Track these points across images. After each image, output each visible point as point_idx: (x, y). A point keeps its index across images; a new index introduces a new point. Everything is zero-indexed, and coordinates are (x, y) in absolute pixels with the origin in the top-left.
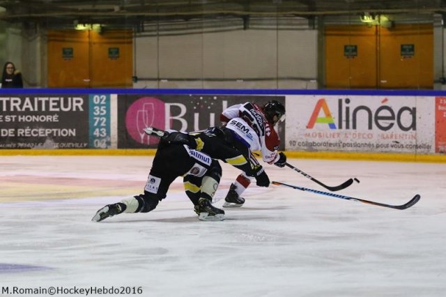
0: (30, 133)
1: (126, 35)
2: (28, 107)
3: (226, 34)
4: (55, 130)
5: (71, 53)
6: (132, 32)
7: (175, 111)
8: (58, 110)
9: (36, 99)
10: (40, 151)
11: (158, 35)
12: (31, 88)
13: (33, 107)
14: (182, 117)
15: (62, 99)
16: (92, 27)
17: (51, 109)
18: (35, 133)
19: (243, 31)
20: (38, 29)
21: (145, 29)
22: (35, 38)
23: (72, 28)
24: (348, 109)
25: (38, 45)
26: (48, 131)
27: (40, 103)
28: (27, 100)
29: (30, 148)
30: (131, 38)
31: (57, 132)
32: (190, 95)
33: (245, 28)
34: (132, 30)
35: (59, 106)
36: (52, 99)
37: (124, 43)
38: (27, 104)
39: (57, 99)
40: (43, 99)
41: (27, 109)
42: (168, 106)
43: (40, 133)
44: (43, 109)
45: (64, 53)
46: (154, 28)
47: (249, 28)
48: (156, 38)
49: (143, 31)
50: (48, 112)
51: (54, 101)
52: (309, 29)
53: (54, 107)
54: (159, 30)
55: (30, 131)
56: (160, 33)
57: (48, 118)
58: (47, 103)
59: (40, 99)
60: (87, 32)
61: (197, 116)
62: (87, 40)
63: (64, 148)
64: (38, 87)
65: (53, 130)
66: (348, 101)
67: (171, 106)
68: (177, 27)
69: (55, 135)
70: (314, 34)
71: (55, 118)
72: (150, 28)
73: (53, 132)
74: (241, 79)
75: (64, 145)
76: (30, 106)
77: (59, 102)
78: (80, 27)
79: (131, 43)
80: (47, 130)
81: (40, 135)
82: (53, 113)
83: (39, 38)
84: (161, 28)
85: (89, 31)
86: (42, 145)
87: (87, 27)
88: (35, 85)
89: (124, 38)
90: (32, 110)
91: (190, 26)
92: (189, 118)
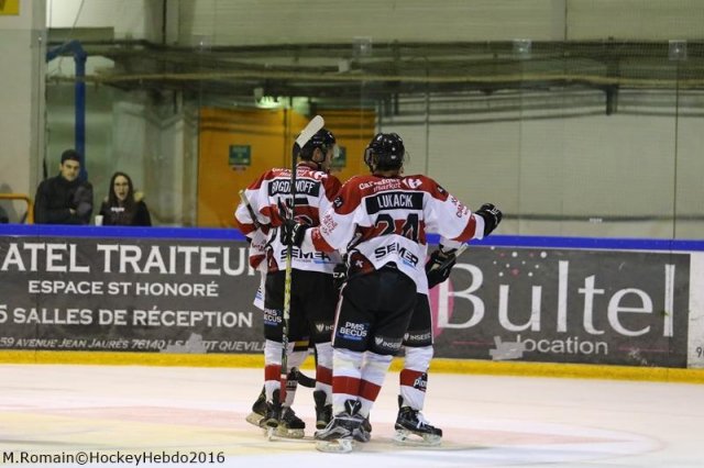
0: (159, 320)
1: (363, 121)
2: (155, 264)
3: (567, 122)
4: (210, 314)
5: (247, 155)
6: (374, 116)
7: (461, 281)
8: (217, 272)
9: (173, 249)
10: (178, 357)
11: (428, 123)
12: (163, 226)
13: (167, 266)
14: (473, 293)
15: (227, 251)
16: (291, 104)
17: (204, 271)
18: (169, 318)
19: (605, 117)
20: (180, 105)
21: (402, 108)
22: (173, 124)
23: (251, 104)
25: (179, 138)
26: (196, 316)
27: (180, 257)
28: (155, 251)
29: (157, 350)
30: (372, 126)
31: (214, 318)
32: (493, 248)
33: (609, 112)
34: (374, 110)
35: (219, 264)
36: (205, 250)
37: (356, 137)
38: (155, 260)
39: (217, 250)
40: (188, 251)
41: (155, 270)
43: (179, 319)
44: (188, 270)
45: (233, 155)
46: (419, 108)
47: (616, 112)
48: (423, 128)
49: (397, 113)
50: (196, 277)
51: (209, 255)
53: (209, 266)
54: (429, 112)
55: (159, 316)
56: (433, 118)
57: (197, 289)
58: (196, 258)
59: (181, 249)
60: (282, 115)
61: (504, 290)
62: (281, 129)
63: (228, 351)
64: (177, 226)
65: (206, 313)
68: (468, 106)
69: (210, 324)
71: (211, 290)
72: (410, 108)
73: (206, 317)
74: (596, 217)
75: (228, 345)
76: (160, 264)
77: (220, 257)
78: (268, 103)
80: (193, 313)
81: (180, 324)
82: (206, 280)
83: (181, 124)
84: (434, 107)
85: (285, 111)
86: (183, 344)
87: (282, 102)
88: (170, 220)
89: (356, 127)
90: (163, 271)
91: (493, 105)
92: (488, 294)
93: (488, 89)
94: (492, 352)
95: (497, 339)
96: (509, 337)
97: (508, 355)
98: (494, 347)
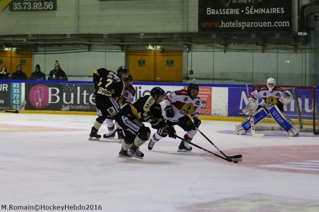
3: (79, 53)
5: (2, 62)
6: (32, 52)
7: (54, 92)
14: (57, 95)
16: (12, 49)
19: (88, 52)
21: (39, 50)
23: (2, 49)
24: (140, 92)
30: (32, 55)
32: (62, 84)
37: (28, 57)
42: (50, 89)
46: (43, 50)
47: (91, 51)
48: (44, 55)
49: (38, 51)
52: (121, 52)
54: (46, 51)
56: (46, 52)
60: (10, 52)
61: (64, 94)
62: (10, 55)
66: (140, 88)
67: (52, 89)
68: (55, 50)
70: (123, 54)
72: (41, 50)
74: (86, 76)
78: (6, 49)
79: (31, 57)
87: (10, 49)
89: (29, 55)
91: (61, 49)
92: (61, 95)
93: (60, 45)
94: (62, 109)
95: (63, 106)
96: (66, 105)
97: (66, 109)
98: (62, 108)
